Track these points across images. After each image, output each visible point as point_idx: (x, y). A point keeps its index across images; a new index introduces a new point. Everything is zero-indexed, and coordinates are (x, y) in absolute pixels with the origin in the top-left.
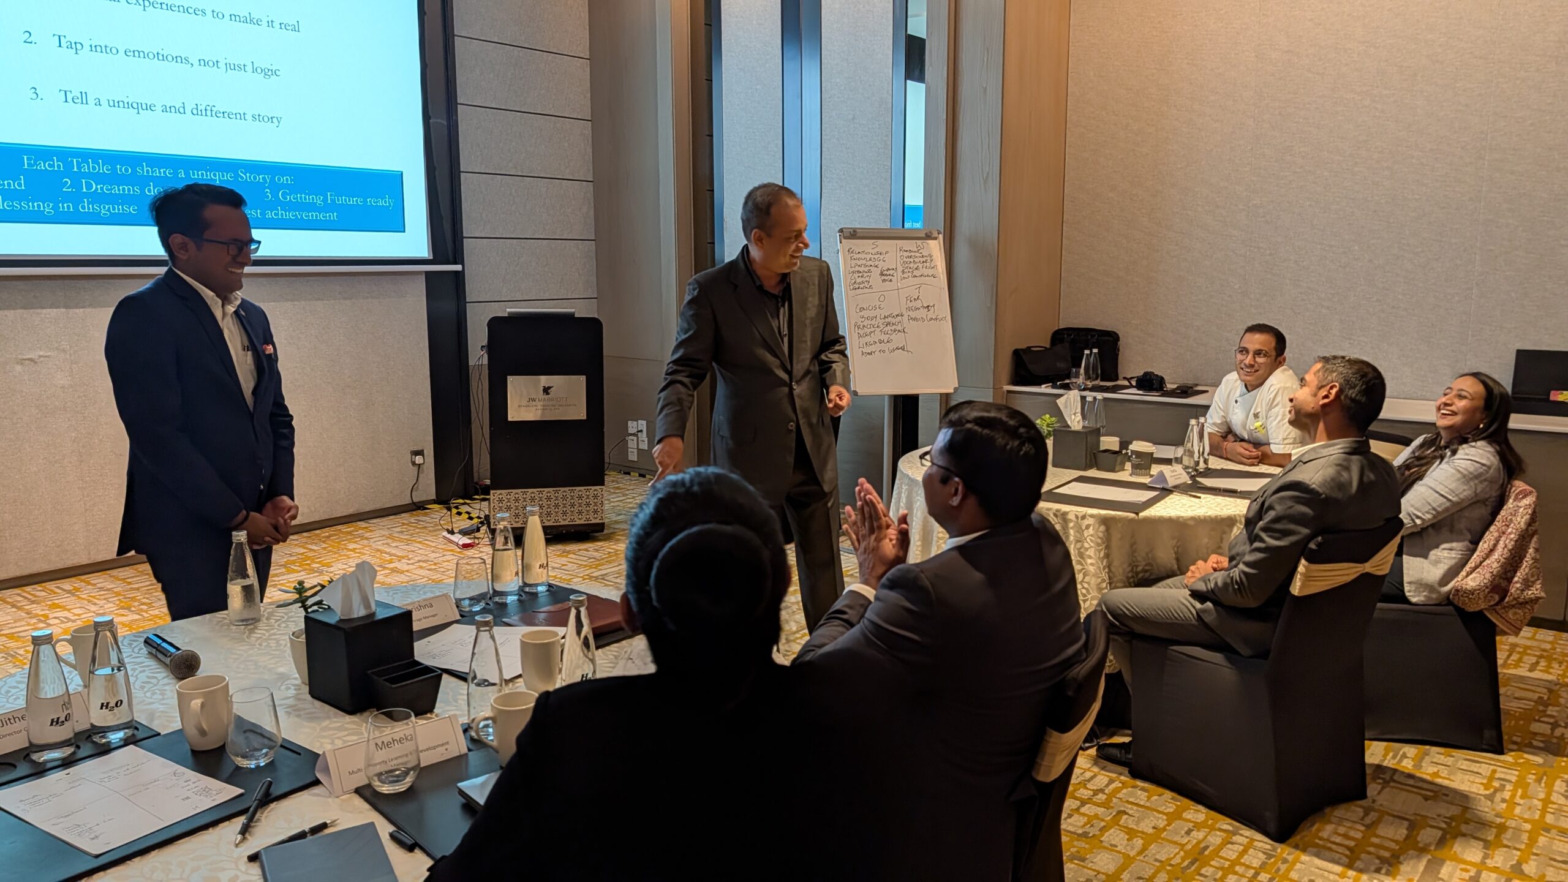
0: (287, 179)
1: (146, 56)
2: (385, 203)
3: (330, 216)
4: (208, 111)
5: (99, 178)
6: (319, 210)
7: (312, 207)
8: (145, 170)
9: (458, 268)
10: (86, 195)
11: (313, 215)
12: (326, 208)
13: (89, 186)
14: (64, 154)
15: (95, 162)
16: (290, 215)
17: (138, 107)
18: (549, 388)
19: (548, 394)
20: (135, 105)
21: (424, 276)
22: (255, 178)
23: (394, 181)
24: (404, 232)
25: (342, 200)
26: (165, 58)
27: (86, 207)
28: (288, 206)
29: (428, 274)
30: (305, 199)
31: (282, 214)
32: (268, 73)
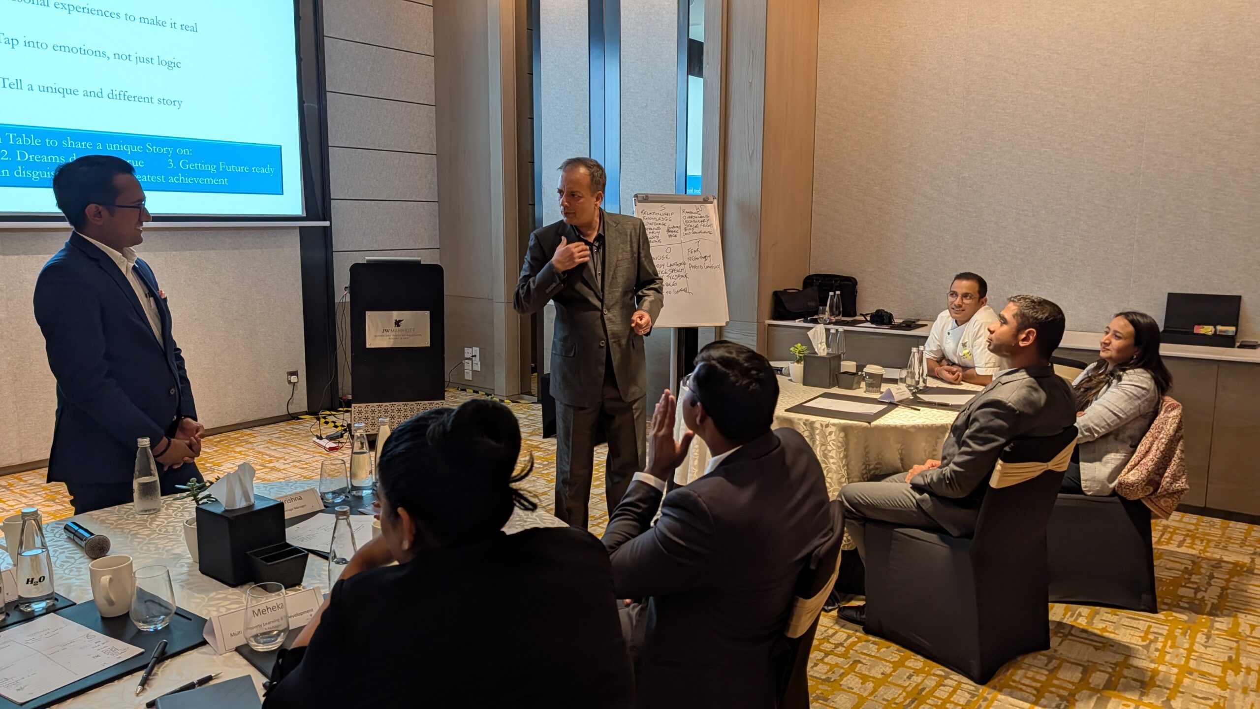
0: (186, 151)
1: (71, 50)
2: (267, 170)
3: (222, 181)
4: (123, 96)
5: (31, 149)
6: (213, 177)
7: (207, 174)
8: (69, 143)
9: (327, 224)
10: (20, 163)
11: (207, 181)
12: (219, 175)
13: (22, 156)
15: (28, 136)
16: (189, 180)
17: (64, 92)
18: (400, 321)
19: (399, 326)
20: (61, 90)
21: (298, 231)
22: (160, 150)
23: (274, 154)
24: (283, 194)
25: (230, 169)
26: (86, 52)
27: (20, 173)
28: (187, 173)
29: (302, 229)
30: (202, 167)
31: (182, 180)
32: (172, 65)
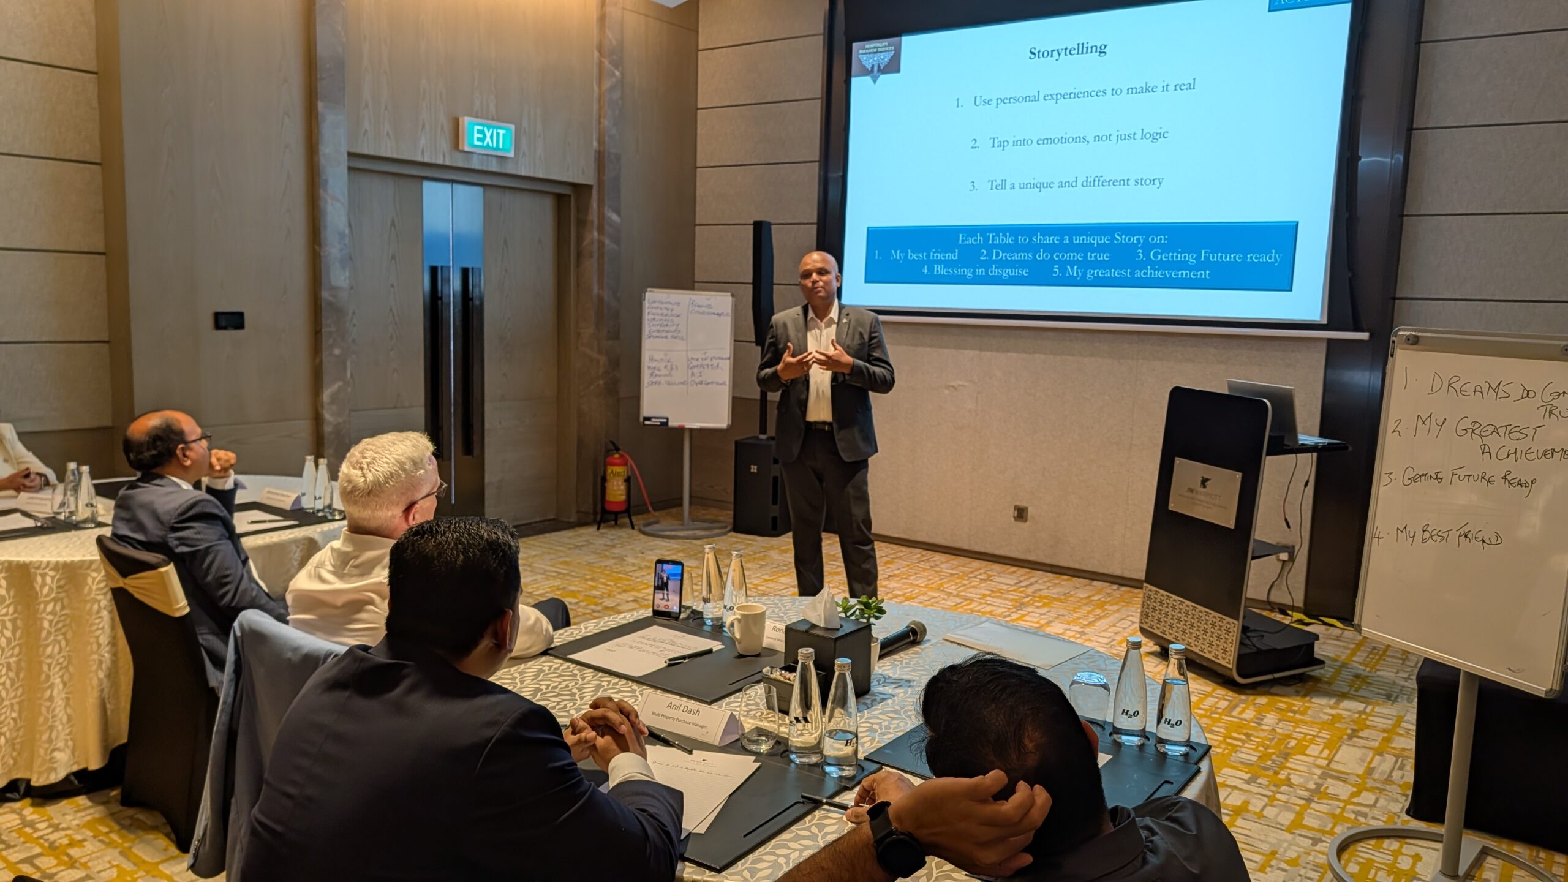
0: (1161, 239)
1: (1053, 141)
2: (1271, 258)
3: (1201, 274)
4: (1099, 182)
5: (1005, 248)
6: (1190, 268)
7: (1183, 266)
8: (1039, 239)
10: (995, 262)
11: (1183, 273)
12: (1200, 266)
13: (998, 254)
14: (984, 230)
15: (1004, 235)
16: (1159, 274)
17: (1041, 186)
18: (1207, 480)
19: (1205, 487)
21: (1324, 346)
22: (1129, 239)
23: (1290, 231)
24: (1291, 290)
25: (1215, 258)
26: (1067, 140)
27: (994, 271)
28: (1163, 266)
29: (1330, 341)
30: (1177, 257)
31: (1151, 273)
32: (1155, 137)
